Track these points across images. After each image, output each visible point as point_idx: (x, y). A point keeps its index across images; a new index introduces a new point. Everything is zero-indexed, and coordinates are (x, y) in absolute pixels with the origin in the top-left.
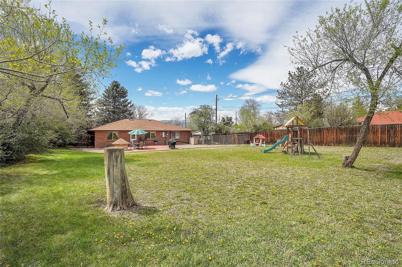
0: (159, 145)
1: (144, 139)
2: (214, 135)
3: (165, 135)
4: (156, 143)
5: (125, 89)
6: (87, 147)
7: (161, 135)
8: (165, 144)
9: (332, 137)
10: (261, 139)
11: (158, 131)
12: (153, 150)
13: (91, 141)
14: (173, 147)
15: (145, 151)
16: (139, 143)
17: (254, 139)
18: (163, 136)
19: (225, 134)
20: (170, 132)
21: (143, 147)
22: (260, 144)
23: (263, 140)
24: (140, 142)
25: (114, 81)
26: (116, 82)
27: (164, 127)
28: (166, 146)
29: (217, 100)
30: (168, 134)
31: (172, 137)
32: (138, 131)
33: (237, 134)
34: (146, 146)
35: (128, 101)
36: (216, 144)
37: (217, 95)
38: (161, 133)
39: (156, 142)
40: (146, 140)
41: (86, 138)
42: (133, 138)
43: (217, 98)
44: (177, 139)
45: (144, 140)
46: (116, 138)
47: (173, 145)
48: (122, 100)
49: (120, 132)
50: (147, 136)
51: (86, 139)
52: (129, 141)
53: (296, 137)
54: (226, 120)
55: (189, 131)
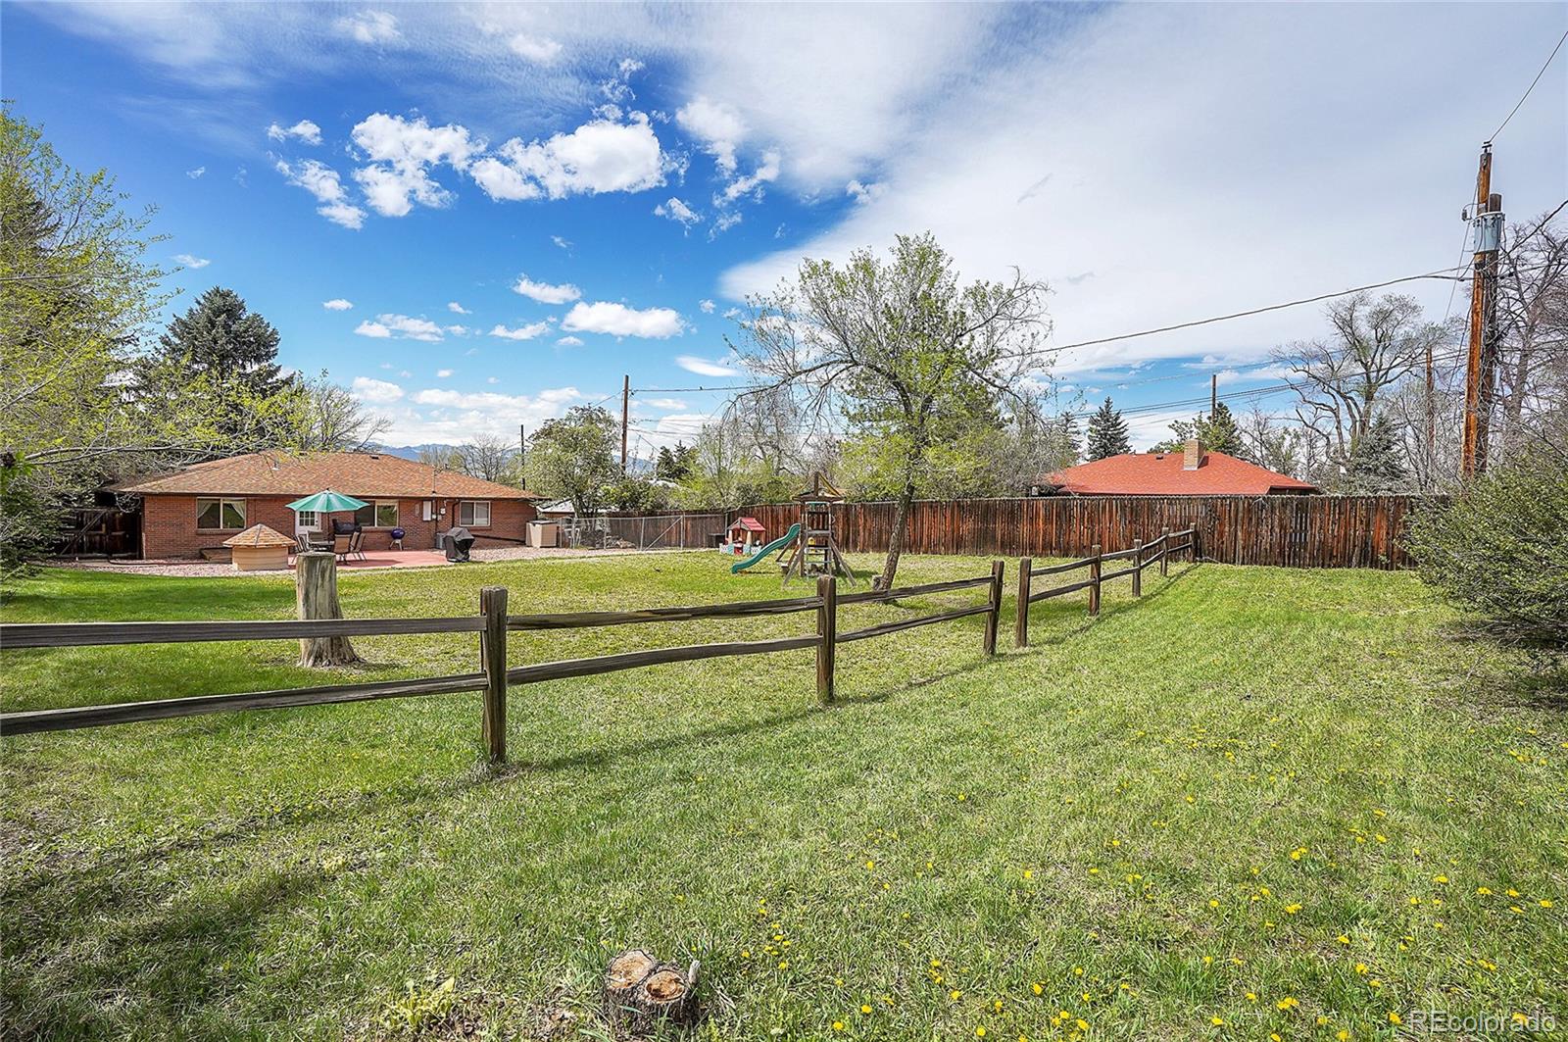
0: (411, 550)
1: (350, 527)
2: (615, 515)
3: (432, 513)
4: (398, 541)
5: (268, 325)
6: (105, 555)
7: (417, 512)
8: (434, 547)
9: (941, 527)
10: (749, 533)
11: (406, 498)
12: (387, 567)
13: (124, 535)
14: (461, 556)
15: (356, 569)
16: (332, 542)
17: (730, 532)
18: (427, 517)
19: (651, 513)
20: (454, 502)
21: (350, 557)
22: (746, 547)
23: (756, 535)
24: (337, 540)
25: (218, 291)
26: (225, 295)
27: (430, 486)
28: (438, 552)
29: (629, 393)
30: (443, 511)
31: (459, 519)
32: (329, 500)
33: (687, 512)
34: (361, 554)
35: (281, 375)
36: (618, 546)
37: (627, 377)
38: (418, 506)
39: (399, 538)
40: (360, 531)
41: (102, 522)
42: (307, 524)
43: (627, 387)
44: (482, 529)
45: (353, 531)
46: (238, 524)
47: (461, 549)
48: (252, 368)
49: (252, 499)
50: (364, 516)
51: (104, 525)
52: (291, 534)
53: (823, 529)
54: (674, 458)
55: (526, 501)
